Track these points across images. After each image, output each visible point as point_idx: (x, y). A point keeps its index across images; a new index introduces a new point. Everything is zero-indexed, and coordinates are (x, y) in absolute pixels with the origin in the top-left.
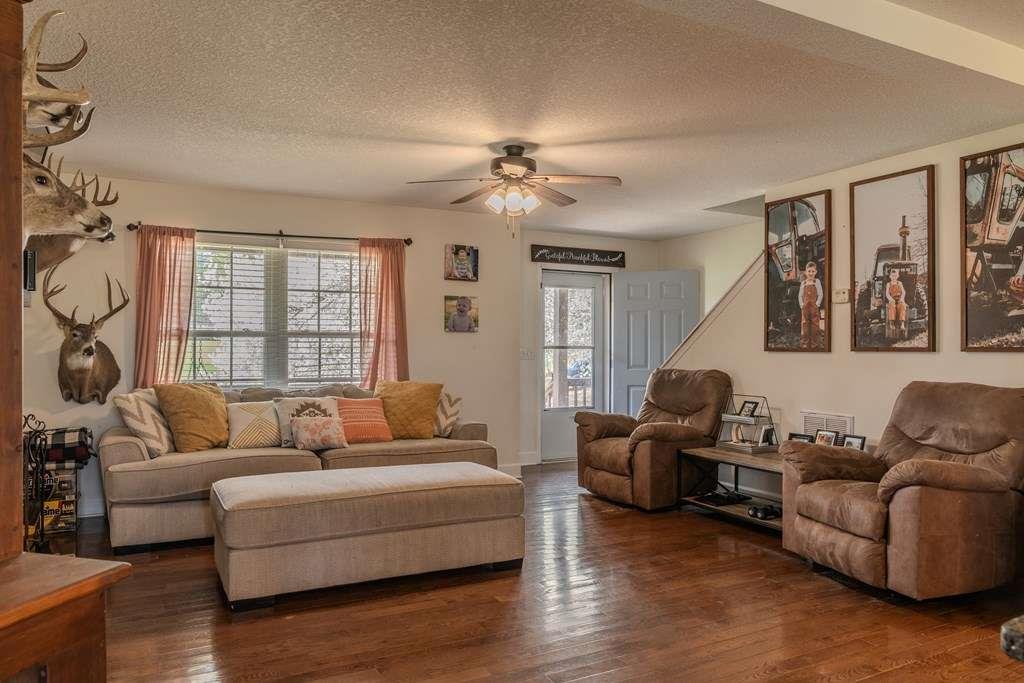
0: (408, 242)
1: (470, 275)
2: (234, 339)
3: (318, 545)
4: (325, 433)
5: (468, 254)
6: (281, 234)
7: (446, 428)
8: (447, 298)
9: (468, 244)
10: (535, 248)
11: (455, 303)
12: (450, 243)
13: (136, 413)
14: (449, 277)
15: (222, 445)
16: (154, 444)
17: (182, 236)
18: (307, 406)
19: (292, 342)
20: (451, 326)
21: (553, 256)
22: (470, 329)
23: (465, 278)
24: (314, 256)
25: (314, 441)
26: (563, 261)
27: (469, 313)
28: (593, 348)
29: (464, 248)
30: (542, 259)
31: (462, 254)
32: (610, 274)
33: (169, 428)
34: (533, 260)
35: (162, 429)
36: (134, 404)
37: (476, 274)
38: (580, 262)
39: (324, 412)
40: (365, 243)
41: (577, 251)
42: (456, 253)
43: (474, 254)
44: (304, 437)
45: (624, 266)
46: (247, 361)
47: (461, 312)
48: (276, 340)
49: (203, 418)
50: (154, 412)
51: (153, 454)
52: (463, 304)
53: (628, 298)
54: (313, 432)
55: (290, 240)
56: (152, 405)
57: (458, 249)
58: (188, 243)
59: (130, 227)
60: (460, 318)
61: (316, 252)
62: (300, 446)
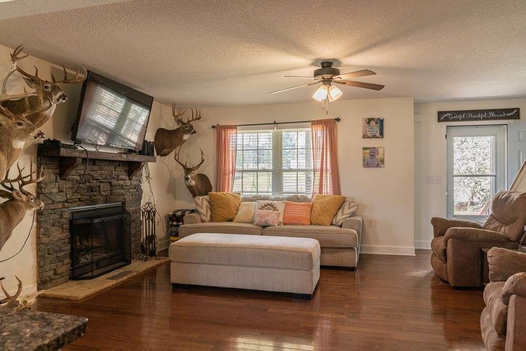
0: (338, 120)
1: (378, 135)
2: (258, 173)
3: (204, 266)
4: (267, 218)
5: (376, 123)
6: (275, 123)
7: (340, 220)
8: (364, 149)
9: (376, 117)
10: (440, 114)
11: (368, 151)
12: (365, 117)
13: (200, 204)
14: (365, 137)
15: (231, 220)
16: (204, 218)
17: (232, 128)
18: (268, 205)
19: (285, 174)
20: (367, 165)
21: (456, 117)
22: (378, 166)
23: (375, 137)
24: (295, 131)
25: (261, 222)
26: (463, 120)
27: (377, 157)
28: (495, 176)
29: (373, 119)
30: (447, 119)
31: (373, 123)
32: (507, 125)
33: (211, 210)
34: (439, 121)
35: (209, 212)
36: (201, 200)
37: (382, 134)
38: (479, 119)
39: (275, 209)
40: (315, 123)
41: (475, 112)
42: (369, 123)
43: (381, 122)
44: (257, 219)
45: (519, 118)
46: (265, 184)
47: (372, 156)
48: (277, 173)
49: (224, 208)
50: (208, 205)
51: (203, 221)
52: (373, 152)
53: (519, 141)
54: (261, 217)
55: (279, 125)
56: (208, 201)
57: (369, 121)
58: (234, 131)
59: (213, 127)
60: (372, 160)
61: (296, 129)
62: (255, 223)
